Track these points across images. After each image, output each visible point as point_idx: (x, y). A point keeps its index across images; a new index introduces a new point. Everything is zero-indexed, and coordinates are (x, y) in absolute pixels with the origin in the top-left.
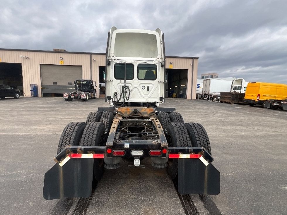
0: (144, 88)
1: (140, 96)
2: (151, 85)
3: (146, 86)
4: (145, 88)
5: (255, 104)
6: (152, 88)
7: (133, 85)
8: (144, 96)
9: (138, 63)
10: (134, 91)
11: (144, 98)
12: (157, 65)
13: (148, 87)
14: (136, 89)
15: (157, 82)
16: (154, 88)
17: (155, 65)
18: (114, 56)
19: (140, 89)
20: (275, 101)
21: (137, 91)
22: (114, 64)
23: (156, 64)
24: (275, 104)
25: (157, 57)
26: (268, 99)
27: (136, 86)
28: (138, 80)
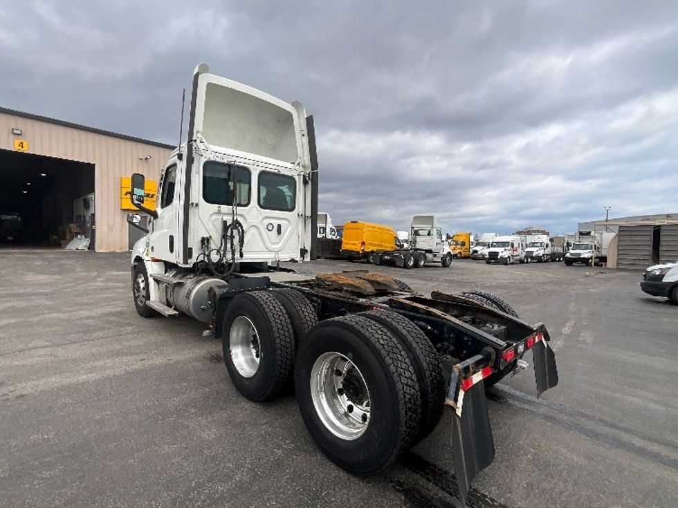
0: (271, 228)
1: (262, 247)
2: (285, 222)
3: (275, 223)
4: (273, 227)
5: (359, 258)
6: (287, 228)
7: (248, 219)
8: (271, 246)
9: (260, 169)
10: (250, 233)
11: (271, 251)
12: (297, 178)
13: (279, 226)
14: (253, 229)
15: (296, 216)
16: (290, 228)
17: (292, 178)
18: (204, 140)
19: (264, 231)
20: (386, 253)
21: (257, 234)
22: (203, 160)
23: (294, 176)
24: (386, 257)
25: (297, 163)
26: (375, 249)
27: (255, 222)
28: (259, 208)
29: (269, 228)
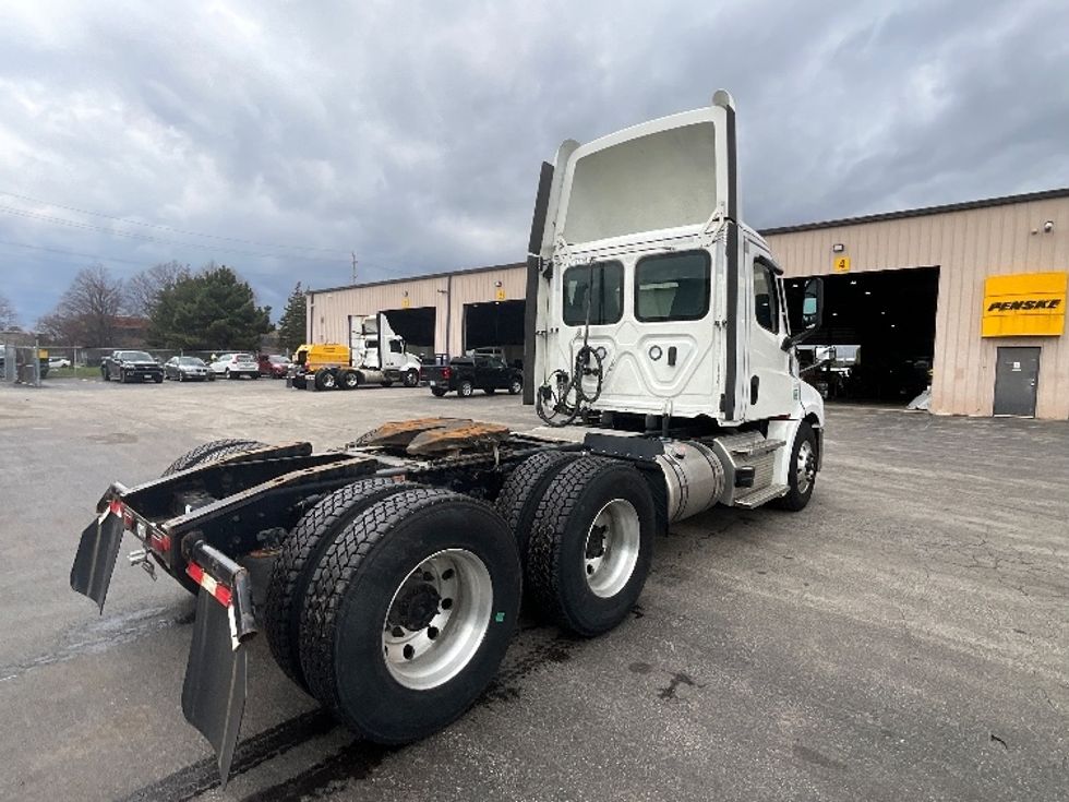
0: (655, 355)
1: (641, 388)
2: (686, 341)
3: (665, 344)
4: (661, 353)
6: (690, 353)
7: (618, 342)
8: (658, 387)
9: (639, 256)
10: (621, 365)
11: (655, 395)
12: (712, 250)
13: (673, 352)
14: (626, 358)
15: (712, 325)
16: (696, 352)
17: (703, 253)
19: (644, 360)
21: (633, 367)
22: (563, 269)
23: (704, 248)
25: (712, 217)
27: (627, 347)
28: (637, 322)
29: (654, 354)
